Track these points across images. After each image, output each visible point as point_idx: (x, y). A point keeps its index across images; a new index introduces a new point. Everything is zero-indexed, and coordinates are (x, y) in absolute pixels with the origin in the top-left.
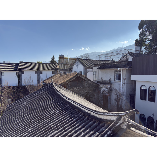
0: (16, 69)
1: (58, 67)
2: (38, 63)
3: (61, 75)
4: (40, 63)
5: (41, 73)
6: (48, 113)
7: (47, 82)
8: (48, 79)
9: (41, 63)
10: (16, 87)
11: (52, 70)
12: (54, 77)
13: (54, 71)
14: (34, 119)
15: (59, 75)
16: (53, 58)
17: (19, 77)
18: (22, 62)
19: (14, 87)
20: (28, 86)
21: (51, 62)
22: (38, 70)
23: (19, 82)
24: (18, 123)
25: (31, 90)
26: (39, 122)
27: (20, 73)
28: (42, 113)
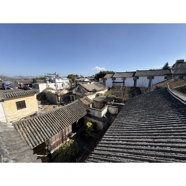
0: (133, 76)
1: (172, 72)
2: (151, 70)
3: (176, 80)
4: (152, 70)
5: (153, 78)
6: (164, 115)
7: (158, 85)
8: (159, 83)
9: (154, 70)
10: (133, 87)
11: (164, 75)
12: (166, 82)
13: (167, 76)
14: (149, 115)
15: (173, 79)
16: (167, 64)
17: (135, 81)
18: (138, 71)
19: (132, 88)
20: (141, 87)
21: (164, 69)
22: (150, 76)
23: (134, 84)
24: (136, 113)
25: (143, 91)
26: (155, 120)
27: (136, 79)
28: (157, 113)
